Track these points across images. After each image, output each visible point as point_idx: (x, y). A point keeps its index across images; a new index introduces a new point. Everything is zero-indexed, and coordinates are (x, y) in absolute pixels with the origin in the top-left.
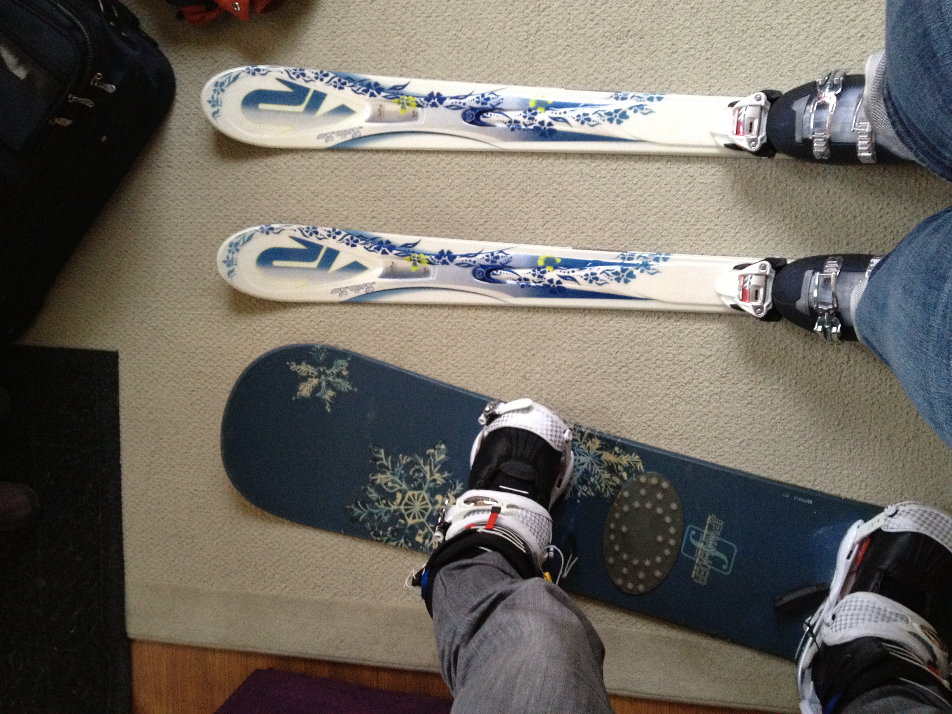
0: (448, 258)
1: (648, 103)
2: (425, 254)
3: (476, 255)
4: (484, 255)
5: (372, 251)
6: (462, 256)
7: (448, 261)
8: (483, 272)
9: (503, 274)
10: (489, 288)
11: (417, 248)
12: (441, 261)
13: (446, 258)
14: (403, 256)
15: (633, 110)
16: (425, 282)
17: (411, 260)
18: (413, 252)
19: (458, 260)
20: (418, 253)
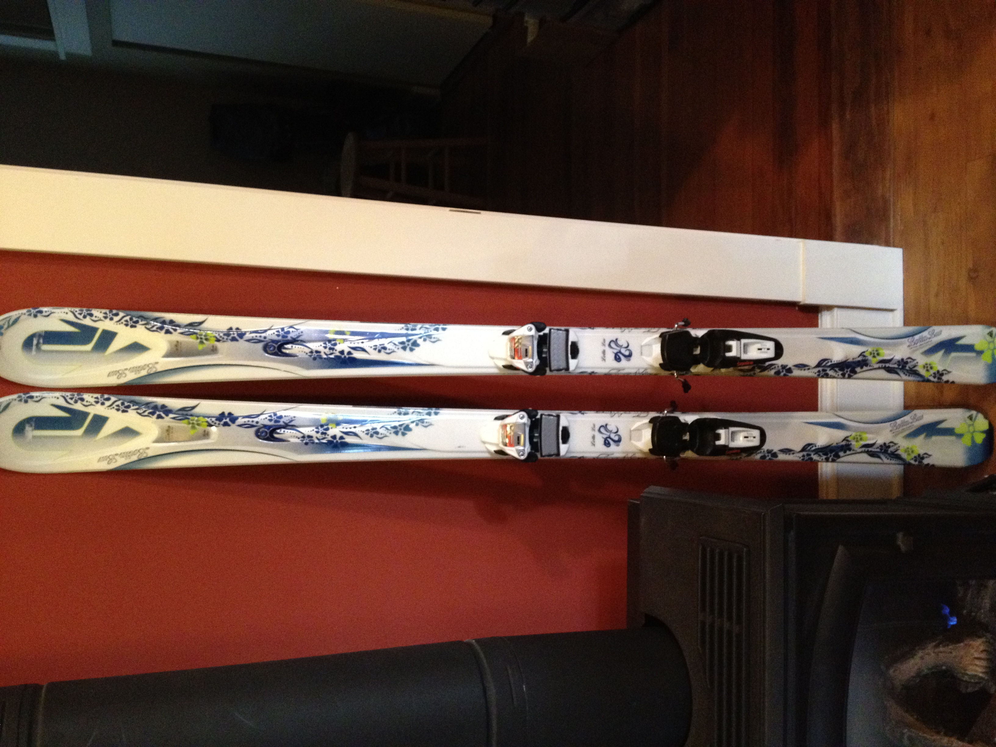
0: (230, 420)
1: (435, 332)
2: (204, 417)
3: (258, 416)
4: (267, 416)
5: (146, 416)
6: (244, 417)
7: (230, 423)
8: (266, 432)
9: (286, 433)
10: (272, 446)
11: (196, 411)
12: (222, 423)
13: (228, 420)
14: (180, 420)
15: (422, 339)
16: (206, 444)
17: (189, 423)
18: (192, 415)
19: (240, 421)
20: (198, 416)
